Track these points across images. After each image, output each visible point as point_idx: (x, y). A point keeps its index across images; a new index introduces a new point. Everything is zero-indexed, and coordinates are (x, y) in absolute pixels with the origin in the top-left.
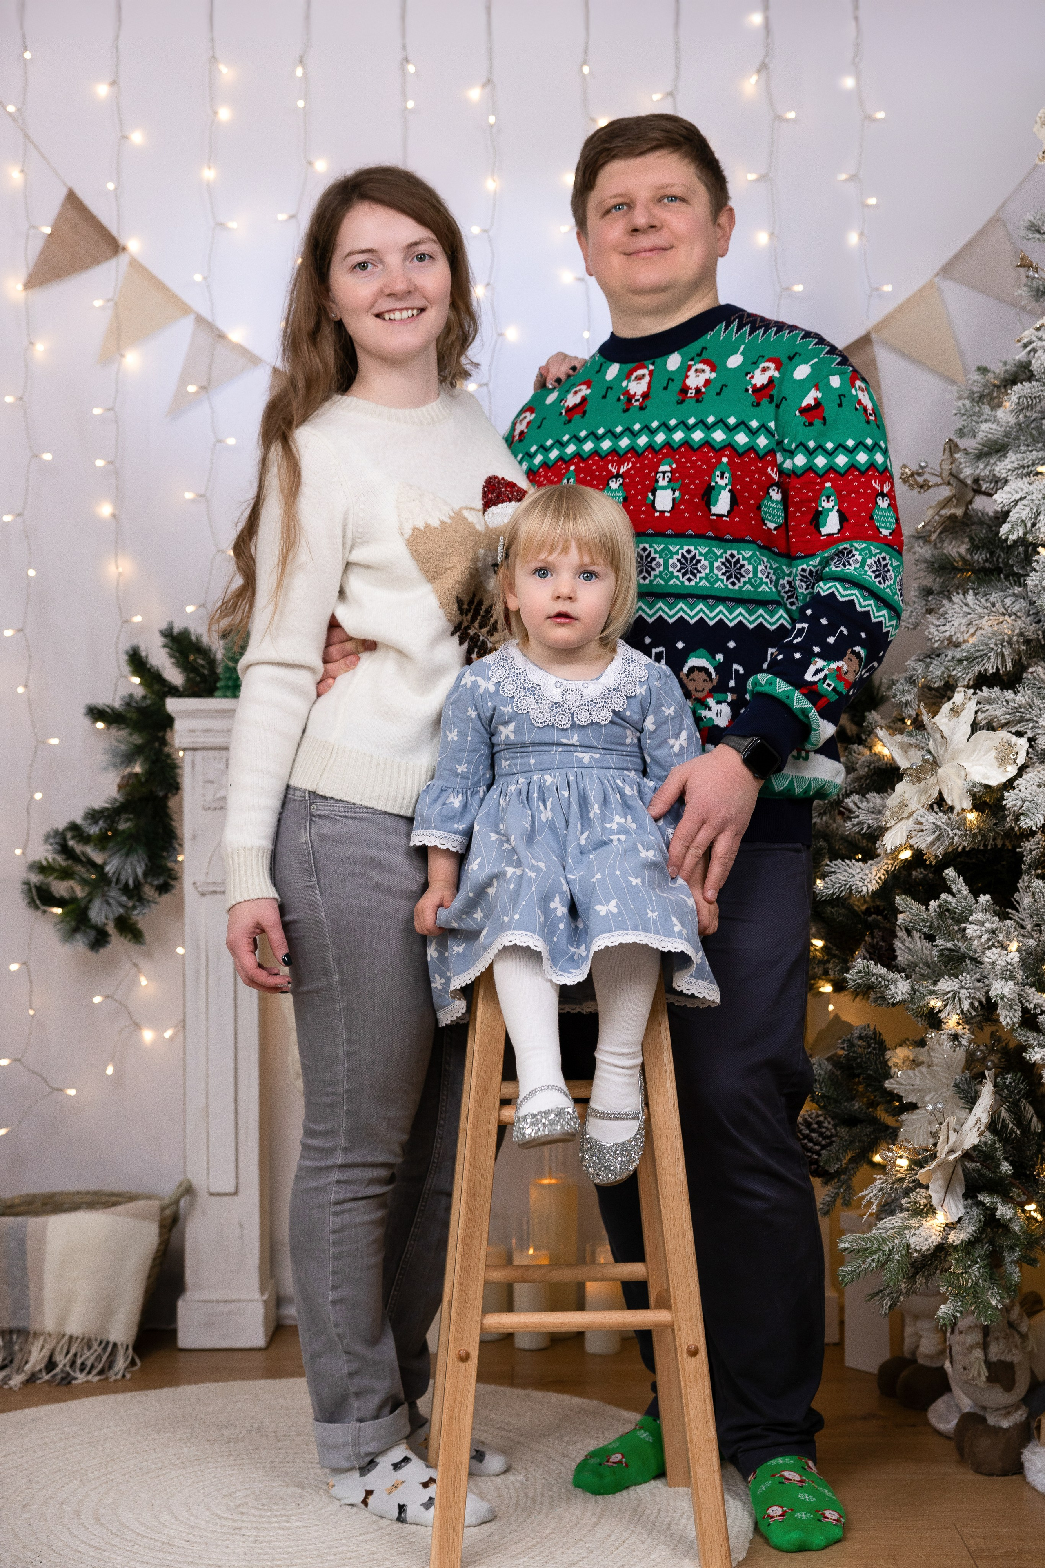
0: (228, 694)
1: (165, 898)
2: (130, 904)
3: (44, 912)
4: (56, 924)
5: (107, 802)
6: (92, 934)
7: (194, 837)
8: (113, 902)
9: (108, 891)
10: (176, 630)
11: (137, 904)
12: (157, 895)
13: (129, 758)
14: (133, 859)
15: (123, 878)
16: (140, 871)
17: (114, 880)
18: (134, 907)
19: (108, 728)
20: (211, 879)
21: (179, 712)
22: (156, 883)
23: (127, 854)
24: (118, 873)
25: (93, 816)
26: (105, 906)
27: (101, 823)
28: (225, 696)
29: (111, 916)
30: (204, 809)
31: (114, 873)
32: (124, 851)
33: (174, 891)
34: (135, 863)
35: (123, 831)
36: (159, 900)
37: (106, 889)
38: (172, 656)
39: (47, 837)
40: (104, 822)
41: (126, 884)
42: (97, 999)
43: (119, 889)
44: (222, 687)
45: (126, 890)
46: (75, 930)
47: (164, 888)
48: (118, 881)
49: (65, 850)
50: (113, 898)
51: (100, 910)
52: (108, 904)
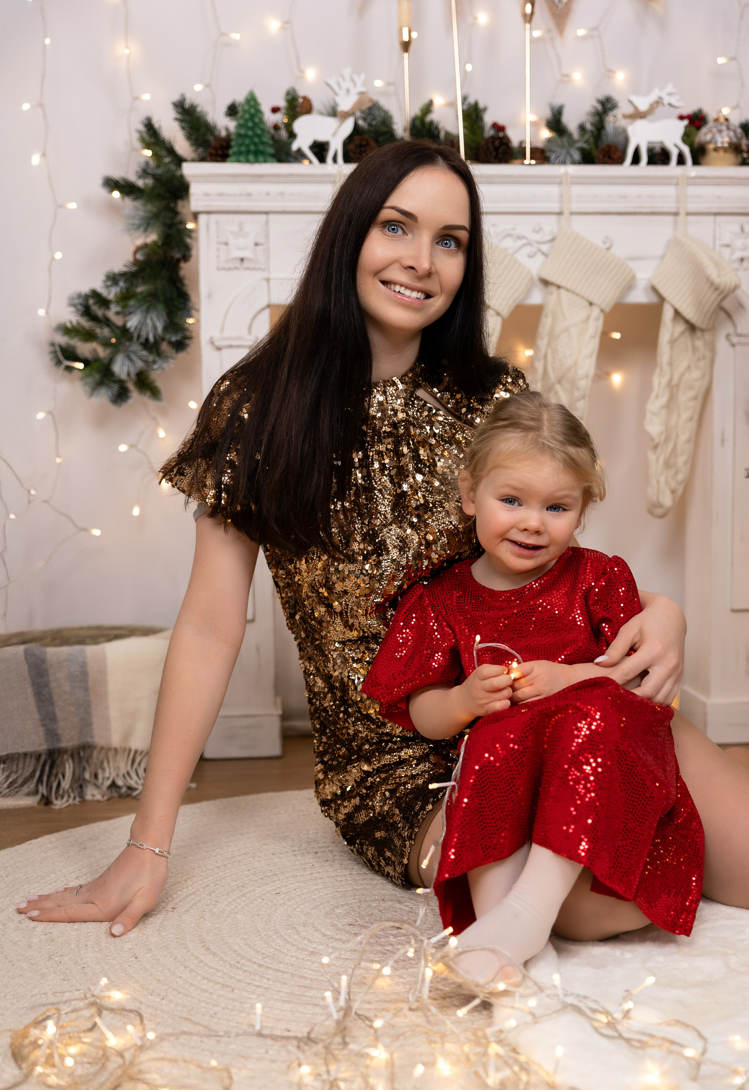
0: (242, 158)
1: (182, 356)
2: (151, 358)
3: (69, 369)
4: (82, 379)
5: (126, 266)
6: (116, 387)
7: (210, 296)
8: (134, 357)
9: (129, 347)
10: (187, 105)
11: (157, 359)
12: (174, 351)
13: (146, 224)
14: (153, 315)
15: (143, 334)
16: (160, 326)
17: (135, 335)
18: (154, 362)
19: (123, 198)
20: (226, 334)
21: (195, 176)
22: (174, 339)
23: (148, 311)
24: (139, 328)
25: (113, 279)
26: (127, 362)
27: (122, 284)
28: (239, 161)
29: (133, 372)
30: (219, 269)
31: (136, 328)
32: (144, 307)
33: (189, 350)
34: (155, 318)
35: (141, 293)
36: (175, 356)
37: (127, 344)
38: (183, 128)
39: (71, 299)
40: (125, 282)
41: (147, 340)
42: (123, 448)
43: (141, 344)
44: (235, 154)
45: (146, 345)
46: (100, 384)
47: (180, 346)
48: (139, 337)
49: (87, 312)
50: (134, 352)
51: (123, 364)
52: (130, 359)
